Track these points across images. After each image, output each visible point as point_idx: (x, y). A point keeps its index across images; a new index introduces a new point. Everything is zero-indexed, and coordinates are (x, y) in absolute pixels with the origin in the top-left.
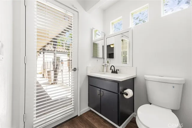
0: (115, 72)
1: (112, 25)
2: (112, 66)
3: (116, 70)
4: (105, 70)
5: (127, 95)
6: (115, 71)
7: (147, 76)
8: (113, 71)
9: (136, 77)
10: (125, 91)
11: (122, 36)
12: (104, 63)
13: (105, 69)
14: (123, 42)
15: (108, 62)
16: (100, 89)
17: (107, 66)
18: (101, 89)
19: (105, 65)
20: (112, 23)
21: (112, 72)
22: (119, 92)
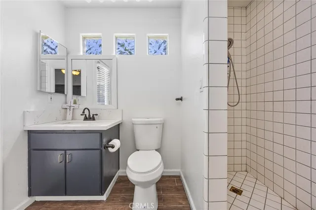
0: (90, 118)
1: (84, 41)
2: (85, 109)
3: (93, 115)
4: (69, 116)
5: (113, 147)
6: (91, 116)
7: (134, 120)
8: (87, 116)
9: (121, 123)
10: (110, 143)
11: (99, 62)
12: (66, 103)
13: (68, 114)
14: (99, 71)
15: (75, 103)
16: (63, 152)
17: (73, 109)
18: (65, 150)
19: (68, 107)
20: (84, 38)
21: (86, 119)
22: (101, 147)
